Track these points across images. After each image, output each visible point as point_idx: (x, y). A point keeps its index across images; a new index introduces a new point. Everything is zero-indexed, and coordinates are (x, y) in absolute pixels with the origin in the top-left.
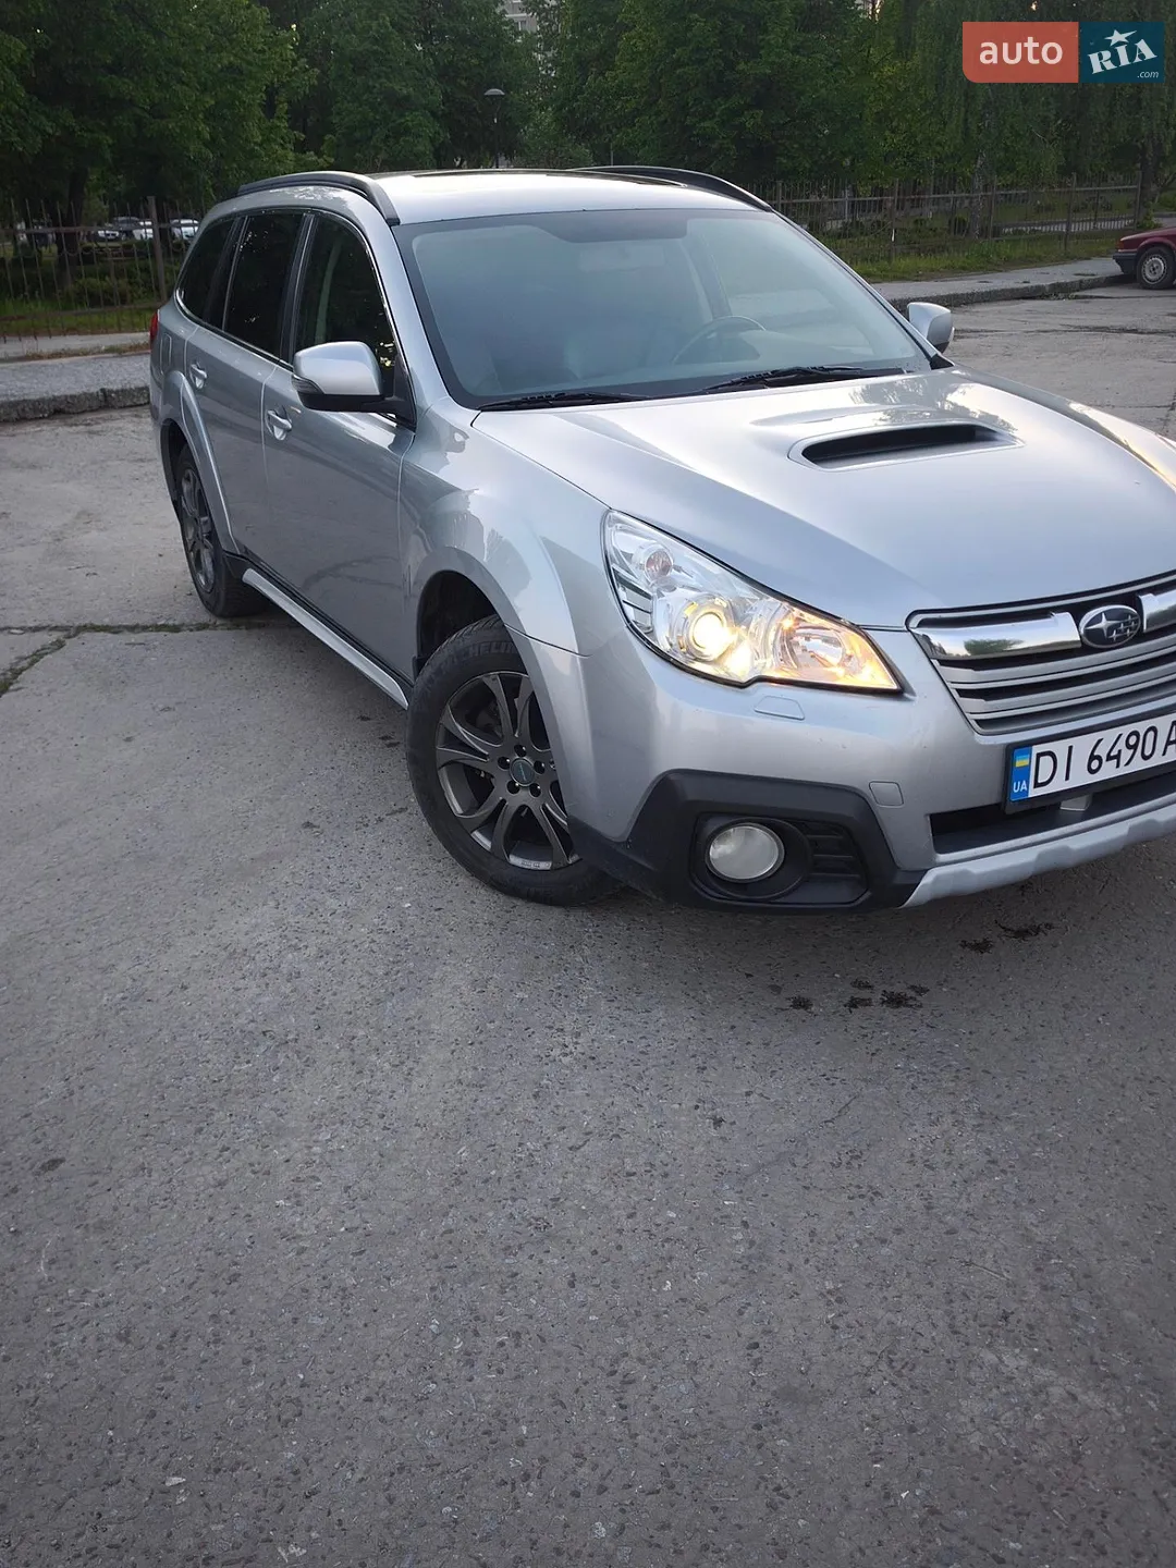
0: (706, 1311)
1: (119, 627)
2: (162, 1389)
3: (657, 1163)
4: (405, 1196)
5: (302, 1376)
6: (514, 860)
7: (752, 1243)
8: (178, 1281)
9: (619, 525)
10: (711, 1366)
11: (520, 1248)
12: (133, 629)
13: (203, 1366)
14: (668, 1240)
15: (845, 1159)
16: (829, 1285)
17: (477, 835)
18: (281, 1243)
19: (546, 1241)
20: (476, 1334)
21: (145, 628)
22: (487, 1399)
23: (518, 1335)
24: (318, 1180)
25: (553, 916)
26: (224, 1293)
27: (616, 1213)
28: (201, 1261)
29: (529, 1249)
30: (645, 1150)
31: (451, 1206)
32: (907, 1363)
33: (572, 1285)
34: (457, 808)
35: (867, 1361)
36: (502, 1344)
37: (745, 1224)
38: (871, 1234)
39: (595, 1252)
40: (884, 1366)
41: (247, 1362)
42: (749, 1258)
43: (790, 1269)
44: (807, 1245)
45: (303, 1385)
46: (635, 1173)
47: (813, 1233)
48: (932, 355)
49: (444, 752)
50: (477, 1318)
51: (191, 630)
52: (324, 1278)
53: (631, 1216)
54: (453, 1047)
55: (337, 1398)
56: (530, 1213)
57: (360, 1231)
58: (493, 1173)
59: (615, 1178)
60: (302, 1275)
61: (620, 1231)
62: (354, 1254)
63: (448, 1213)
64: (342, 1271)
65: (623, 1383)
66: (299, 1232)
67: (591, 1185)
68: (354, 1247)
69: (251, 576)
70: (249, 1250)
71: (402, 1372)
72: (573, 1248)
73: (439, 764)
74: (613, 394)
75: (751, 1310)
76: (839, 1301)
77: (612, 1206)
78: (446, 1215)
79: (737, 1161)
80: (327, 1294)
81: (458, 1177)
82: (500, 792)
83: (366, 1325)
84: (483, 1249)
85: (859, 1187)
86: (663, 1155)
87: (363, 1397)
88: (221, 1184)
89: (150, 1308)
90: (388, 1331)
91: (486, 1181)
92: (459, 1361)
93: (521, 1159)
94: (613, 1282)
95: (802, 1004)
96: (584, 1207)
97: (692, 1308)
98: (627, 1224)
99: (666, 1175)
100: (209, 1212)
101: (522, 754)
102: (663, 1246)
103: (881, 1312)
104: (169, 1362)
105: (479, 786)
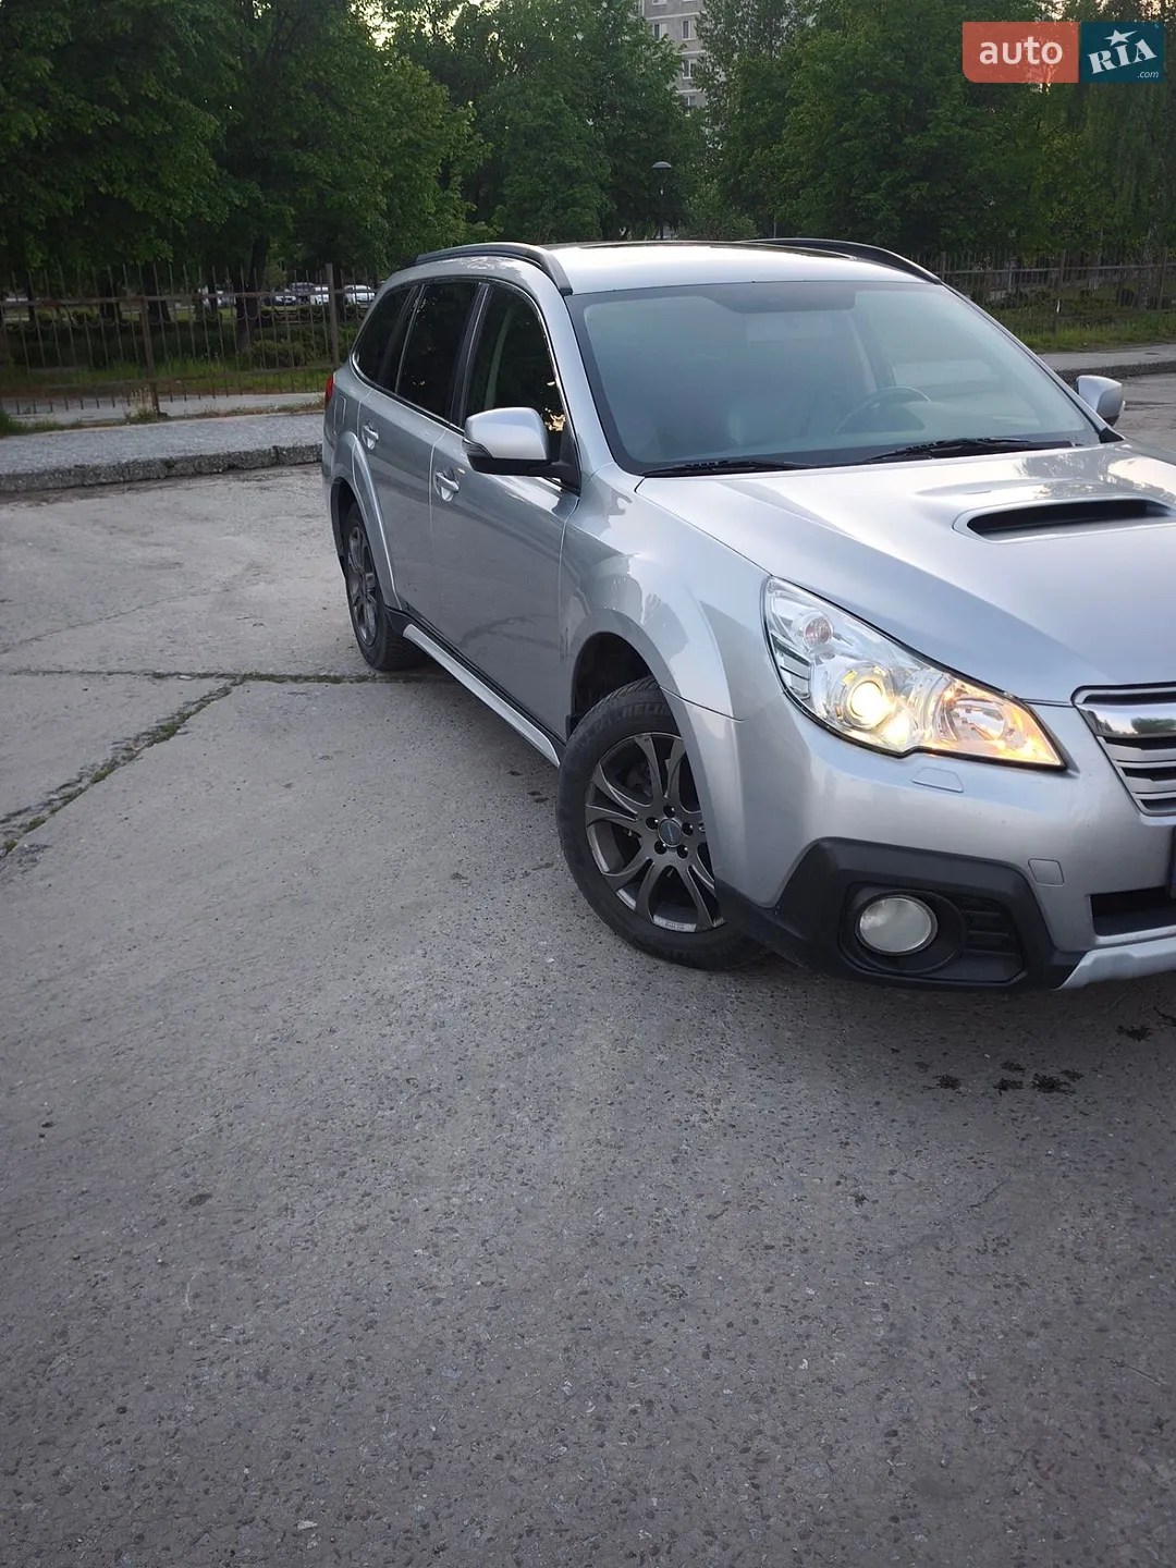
0: (844, 1393)
1: (283, 676)
2: (297, 1431)
3: (797, 1237)
4: (541, 1254)
5: (434, 1429)
6: (658, 921)
7: (892, 1326)
8: (316, 1324)
9: (779, 592)
10: (847, 1451)
11: (655, 1315)
12: (296, 679)
13: (338, 1411)
14: (806, 1317)
15: (991, 1246)
16: (972, 1376)
17: (623, 894)
18: (418, 1293)
19: (681, 1310)
20: (608, 1398)
21: (307, 679)
22: (619, 1466)
23: (650, 1403)
24: (457, 1231)
25: (697, 978)
26: (361, 1339)
27: (753, 1286)
28: (339, 1305)
29: (664, 1317)
30: (784, 1224)
31: (587, 1267)
32: (1053, 1466)
33: (706, 1356)
34: (604, 867)
35: (1011, 1459)
36: (634, 1412)
37: (886, 1306)
38: (1017, 1326)
39: (730, 1325)
40: (1028, 1466)
41: (381, 1410)
42: (889, 1342)
43: (931, 1357)
44: (949, 1333)
45: (436, 1437)
46: (773, 1247)
47: (956, 1321)
48: (1102, 429)
49: (594, 810)
50: (610, 1384)
51: (351, 682)
52: (459, 1331)
53: (768, 1290)
54: (592, 1106)
55: (468, 1453)
56: (666, 1280)
57: (496, 1286)
58: (630, 1236)
59: (754, 1251)
60: (437, 1326)
61: (757, 1305)
62: (490, 1309)
63: (583, 1274)
64: (477, 1325)
65: (757, 1461)
66: (435, 1283)
67: (730, 1255)
68: (489, 1301)
69: (412, 632)
70: (387, 1298)
71: (534, 1432)
72: (709, 1319)
73: (588, 821)
74: (776, 462)
75: (890, 1396)
76: (982, 1393)
77: (750, 1277)
78: (581, 1275)
79: (880, 1242)
80: (461, 1346)
81: (595, 1238)
82: (647, 852)
83: (499, 1382)
84: (619, 1313)
85: (1005, 1276)
86: (802, 1230)
87: (494, 1455)
88: (362, 1229)
89: (288, 1348)
90: (521, 1389)
91: (623, 1244)
92: (591, 1425)
93: (657, 1224)
94: (749, 1356)
95: (949, 1083)
96: (720, 1278)
97: (829, 1389)
98: (764, 1298)
99: (805, 1251)
100: (349, 1256)
101: (670, 815)
102: (801, 1323)
103: (1026, 1409)
104: (305, 1405)
105: (626, 845)
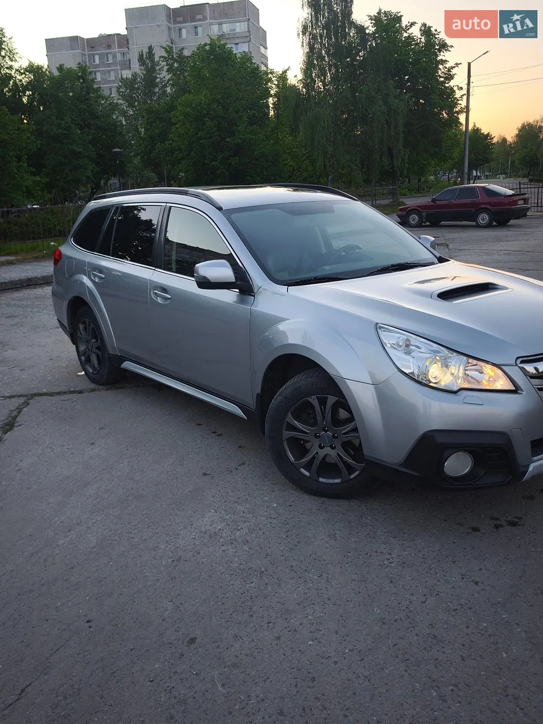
0: (527, 663)
1: (52, 393)
3: (463, 603)
4: (365, 632)
5: (375, 718)
6: (321, 480)
7: (526, 632)
9: (382, 329)
11: (431, 648)
12: (59, 393)
13: (327, 721)
14: (490, 635)
17: (302, 470)
18: (324, 661)
19: (440, 643)
20: (438, 687)
21: (65, 393)
22: (463, 715)
23: (456, 685)
24: (321, 631)
25: (344, 503)
26: (313, 687)
27: (461, 627)
31: (388, 634)
34: (292, 459)
36: (452, 690)
37: (518, 624)
39: (463, 645)
41: (346, 716)
42: (529, 638)
46: (457, 609)
48: (438, 256)
49: (287, 434)
50: (434, 681)
51: (89, 392)
52: (354, 673)
53: (468, 627)
54: (340, 565)
56: (424, 632)
57: (355, 650)
58: (396, 617)
59: (450, 613)
60: (343, 673)
61: (468, 634)
62: (360, 661)
64: (360, 669)
65: (515, 699)
66: (329, 655)
67: (442, 616)
68: (357, 658)
69: (128, 365)
70: (312, 666)
72: (453, 644)
73: (284, 439)
74: (335, 277)
77: (457, 624)
78: (388, 638)
79: (496, 598)
80: (360, 680)
81: (382, 621)
82: (315, 449)
83: (387, 691)
84: (415, 650)
86: (463, 600)
88: (278, 638)
89: (284, 699)
90: (399, 692)
91: (396, 621)
92: (439, 700)
93: (404, 610)
94: (480, 656)
95: (475, 529)
96: (445, 627)
97: (520, 662)
98: (468, 631)
100: (281, 651)
101: (326, 431)
102: (490, 638)
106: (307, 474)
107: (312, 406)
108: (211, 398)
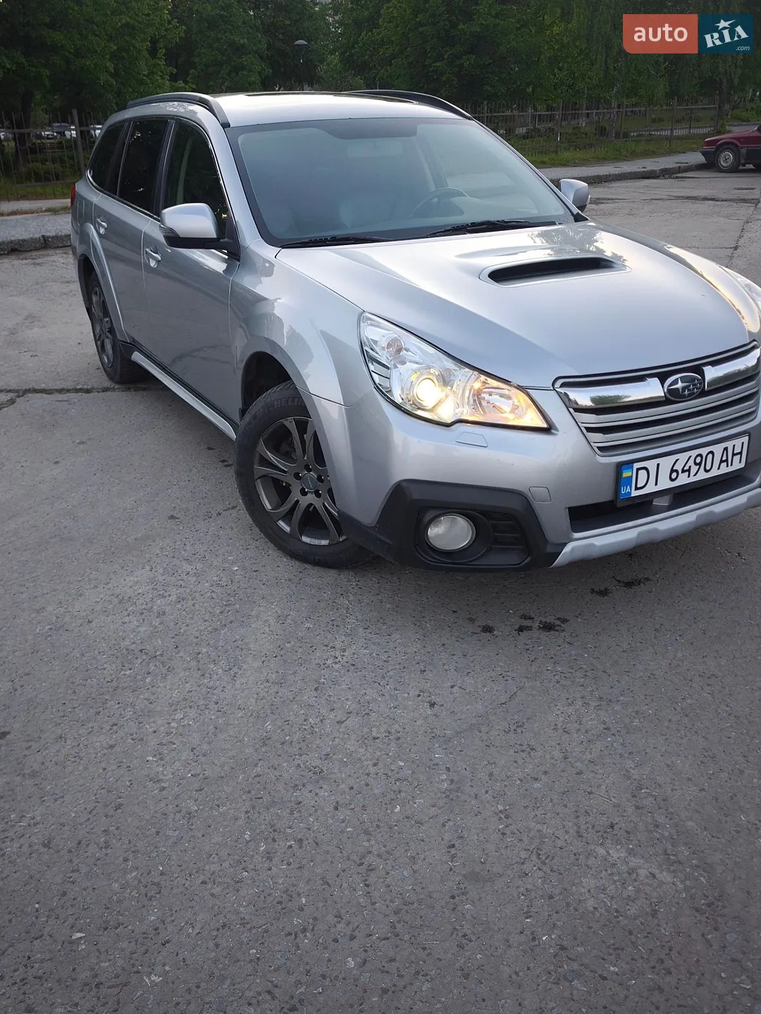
0: (421, 824)
1: (52, 390)
2: (71, 878)
3: (393, 731)
4: (230, 754)
5: (161, 869)
6: (305, 539)
7: (452, 781)
8: (83, 809)
9: (369, 322)
10: (424, 859)
11: (303, 786)
12: (60, 391)
13: (98, 862)
14: (399, 780)
15: (512, 728)
16: (500, 807)
17: (281, 524)
18: (150, 784)
19: (320, 781)
20: (274, 840)
21: (68, 391)
22: (280, 882)
23: (301, 841)
24: (175, 744)
26: (112, 816)
27: (366, 763)
28: (97, 796)
29: (309, 787)
30: (385, 723)
31: (260, 760)
32: (548, 856)
33: (336, 808)
34: (268, 506)
35: (523, 855)
36: (290, 847)
37: (448, 769)
38: (528, 775)
39: (352, 788)
40: (534, 857)
41: (126, 860)
42: (450, 791)
43: (476, 798)
44: (487, 782)
45: (162, 874)
46: (378, 738)
47: (491, 775)
48: (575, 213)
49: (260, 470)
50: (275, 831)
51: (99, 392)
52: (177, 806)
53: (375, 765)
54: (263, 659)
55: (184, 881)
56: (310, 764)
57: (201, 776)
58: (287, 738)
59: (366, 741)
60: (162, 804)
61: (368, 774)
62: (197, 791)
63: (257, 764)
64: (189, 802)
65: (368, 870)
66: (161, 777)
67: (351, 745)
68: (197, 786)
69: (137, 357)
70: (129, 789)
71: (226, 865)
72: (338, 786)
73: (256, 478)
74: (363, 237)
75: (451, 823)
76: (507, 817)
77: (363, 758)
78: (256, 765)
79: (444, 730)
80: (178, 816)
81: (265, 741)
82: (295, 495)
83: (203, 836)
84: (280, 786)
85: (521, 745)
86: (396, 726)
87: (200, 881)
88: (112, 747)
89: (64, 826)
90: (217, 839)
91: (283, 743)
92: (262, 858)
93: (305, 729)
94: (363, 806)
95: (488, 629)
96: (345, 760)
97: (413, 822)
98: (372, 770)
99: (398, 739)
100: (104, 765)
101: (309, 470)
102: (396, 784)
103: (534, 824)
104: (76, 861)
105: (282, 491)
106: (287, 529)
107: (289, 433)
108: (207, 410)
